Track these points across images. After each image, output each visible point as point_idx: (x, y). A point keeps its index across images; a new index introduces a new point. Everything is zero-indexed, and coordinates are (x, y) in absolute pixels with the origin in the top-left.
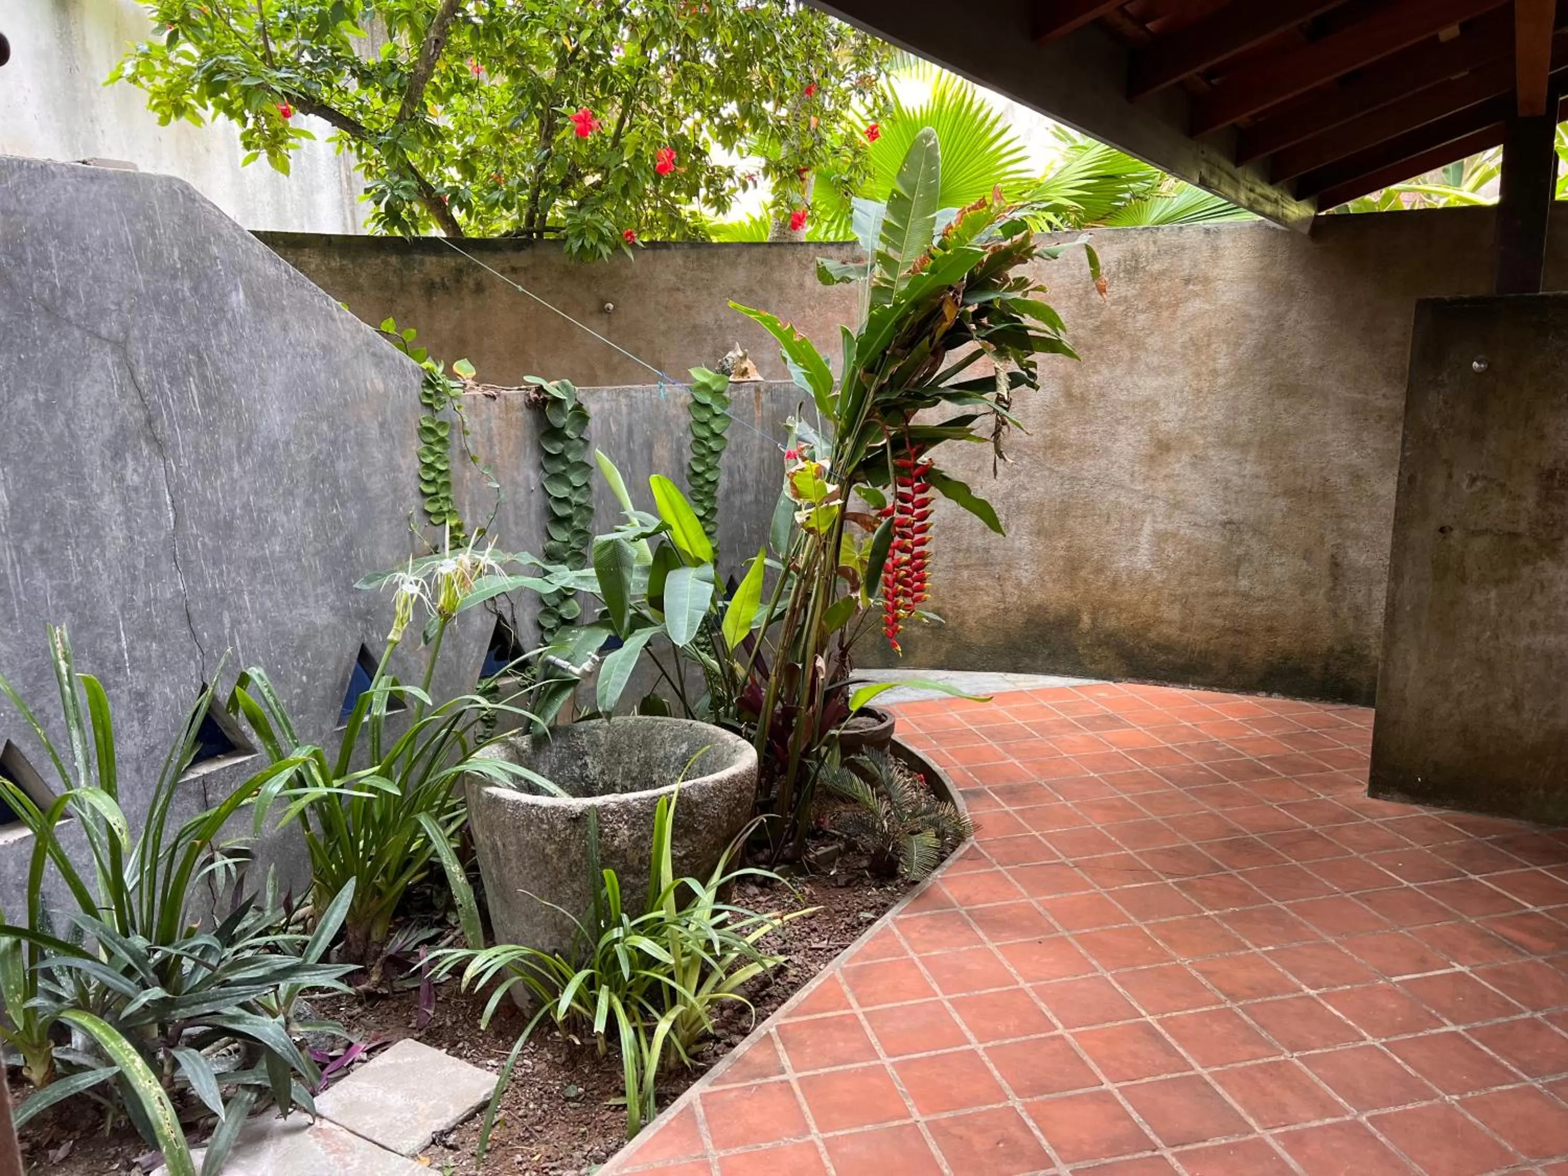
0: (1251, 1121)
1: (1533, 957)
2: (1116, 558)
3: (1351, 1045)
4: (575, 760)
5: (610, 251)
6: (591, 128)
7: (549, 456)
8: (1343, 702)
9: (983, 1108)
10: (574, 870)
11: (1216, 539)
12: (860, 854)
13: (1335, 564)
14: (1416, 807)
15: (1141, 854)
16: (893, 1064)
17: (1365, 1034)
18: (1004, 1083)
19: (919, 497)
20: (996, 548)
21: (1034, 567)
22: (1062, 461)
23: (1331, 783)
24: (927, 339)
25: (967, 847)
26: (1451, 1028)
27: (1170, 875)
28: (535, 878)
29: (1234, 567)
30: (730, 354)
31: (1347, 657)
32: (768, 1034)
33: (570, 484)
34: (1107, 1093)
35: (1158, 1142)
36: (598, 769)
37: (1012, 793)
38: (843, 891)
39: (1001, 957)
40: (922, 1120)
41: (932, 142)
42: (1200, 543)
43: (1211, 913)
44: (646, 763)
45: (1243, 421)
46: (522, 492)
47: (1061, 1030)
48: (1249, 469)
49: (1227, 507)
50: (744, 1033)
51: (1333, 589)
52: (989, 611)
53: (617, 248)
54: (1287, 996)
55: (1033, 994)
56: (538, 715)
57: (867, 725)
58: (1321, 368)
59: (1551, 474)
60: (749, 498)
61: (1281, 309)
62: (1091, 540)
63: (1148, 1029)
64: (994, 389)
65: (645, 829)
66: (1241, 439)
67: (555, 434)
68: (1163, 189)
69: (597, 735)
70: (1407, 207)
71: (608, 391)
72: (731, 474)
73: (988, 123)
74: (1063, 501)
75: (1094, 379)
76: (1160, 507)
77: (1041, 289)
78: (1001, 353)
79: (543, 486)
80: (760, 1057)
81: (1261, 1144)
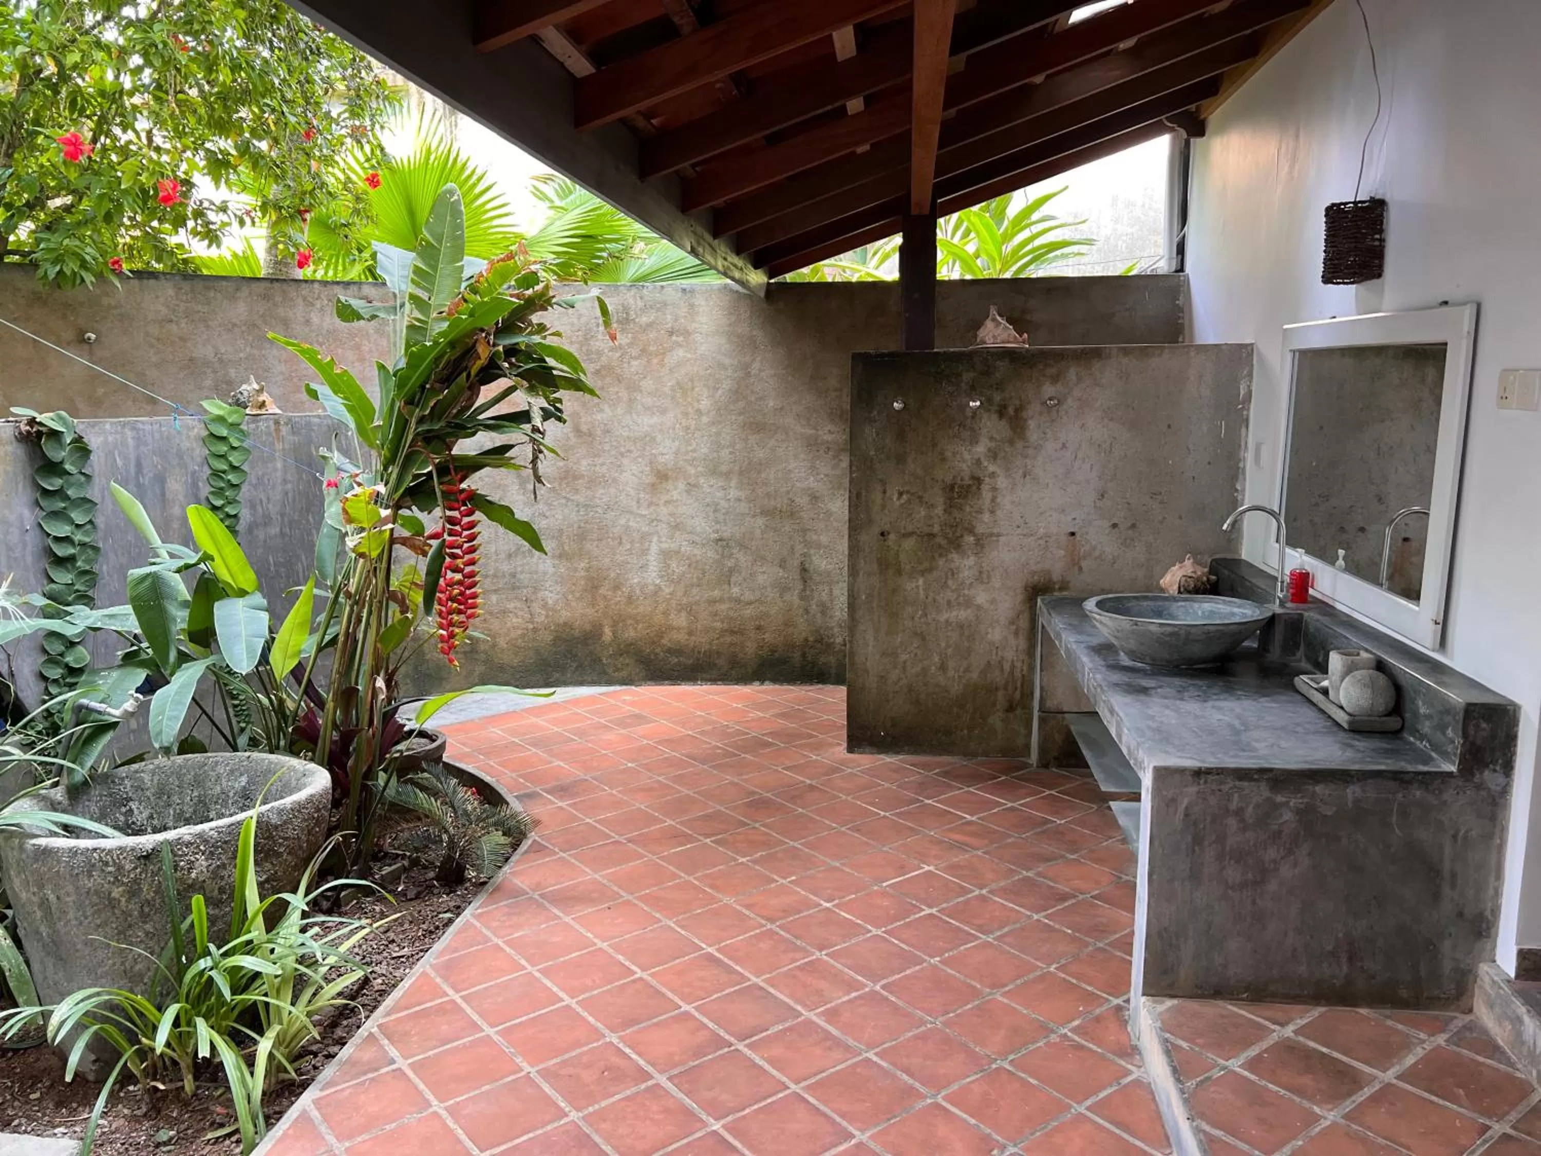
0: (799, 1008)
1: (975, 852)
2: (630, 576)
3: (861, 938)
4: (119, 808)
5: (93, 279)
6: (82, 152)
7: (46, 493)
8: (818, 683)
9: (585, 1049)
10: (146, 910)
11: (710, 554)
12: (425, 867)
13: (804, 570)
14: (882, 756)
15: (681, 823)
16: (497, 1032)
17: (870, 927)
18: (599, 1025)
19: (466, 520)
20: (522, 572)
21: (559, 589)
22: (577, 491)
23: (818, 747)
24: (464, 374)
25: (530, 842)
26: (928, 911)
27: (707, 836)
28: (99, 926)
29: (726, 577)
30: (244, 387)
31: (819, 645)
32: (371, 1034)
33: (71, 522)
34: (687, 1013)
35: (732, 1039)
36: (145, 815)
37: (562, 791)
38: (413, 903)
39: (577, 927)
40: (533, 1070)
41: (456, 197)
42: (699, 558)
43: (744, 860)
44: (200, 801)
45: (725, 453)
46: (15, 532)
47: (639, 974)
48: (733, 493)
49: (718, 527)
50: (342, 1043)
51: (804, 590)
52: (520, 632)
53: (100, 276)
54: (811, 911)
55: (611, 951)
56: (74, 762)
57: (417, 745)
58: (782, 409)
59: (952, 488)
60: (274, 530)
61: (748, 359)
62: (607, 560)
63: (710, 958)
64: (529, 422)
65: (223, 857)
66: (724, 468)
67: (53, 468)
68: (636, 251)
69: (142, 780)
70: (830, 280)
71: (112, 423)
72: (253, 507)
73: (475, 178)
74: (579, 527)
75: (599, 417)
76: (663, 529)
77: (557, 334)
78: (531, 389)
79: (40, 525)
80: (368, 1055)
81: (809, 1023)
